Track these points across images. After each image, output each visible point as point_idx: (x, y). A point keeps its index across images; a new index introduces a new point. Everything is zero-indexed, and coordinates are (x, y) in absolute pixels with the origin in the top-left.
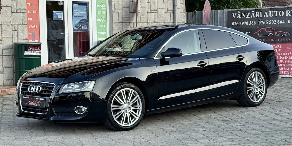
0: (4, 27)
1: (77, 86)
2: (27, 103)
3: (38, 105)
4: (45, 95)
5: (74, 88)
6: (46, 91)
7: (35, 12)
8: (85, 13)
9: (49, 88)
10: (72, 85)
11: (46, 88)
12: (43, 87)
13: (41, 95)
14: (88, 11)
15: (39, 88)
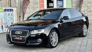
0: (30, 9)
1: (37, 31)
2: (15, 39)
3: (21, 39)
4: (24, 35)
5: (35, 32)
6: (24, 33)
7: (43, 4)
8: (62, 3)
9: (26, 32)
10: (35, 31)
11: (24, 32)
12: (22, 32)
13: (22, 35)
14: (63, 3)
15: (21, 32)
